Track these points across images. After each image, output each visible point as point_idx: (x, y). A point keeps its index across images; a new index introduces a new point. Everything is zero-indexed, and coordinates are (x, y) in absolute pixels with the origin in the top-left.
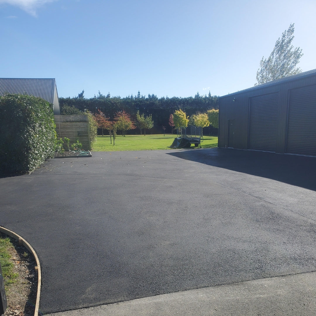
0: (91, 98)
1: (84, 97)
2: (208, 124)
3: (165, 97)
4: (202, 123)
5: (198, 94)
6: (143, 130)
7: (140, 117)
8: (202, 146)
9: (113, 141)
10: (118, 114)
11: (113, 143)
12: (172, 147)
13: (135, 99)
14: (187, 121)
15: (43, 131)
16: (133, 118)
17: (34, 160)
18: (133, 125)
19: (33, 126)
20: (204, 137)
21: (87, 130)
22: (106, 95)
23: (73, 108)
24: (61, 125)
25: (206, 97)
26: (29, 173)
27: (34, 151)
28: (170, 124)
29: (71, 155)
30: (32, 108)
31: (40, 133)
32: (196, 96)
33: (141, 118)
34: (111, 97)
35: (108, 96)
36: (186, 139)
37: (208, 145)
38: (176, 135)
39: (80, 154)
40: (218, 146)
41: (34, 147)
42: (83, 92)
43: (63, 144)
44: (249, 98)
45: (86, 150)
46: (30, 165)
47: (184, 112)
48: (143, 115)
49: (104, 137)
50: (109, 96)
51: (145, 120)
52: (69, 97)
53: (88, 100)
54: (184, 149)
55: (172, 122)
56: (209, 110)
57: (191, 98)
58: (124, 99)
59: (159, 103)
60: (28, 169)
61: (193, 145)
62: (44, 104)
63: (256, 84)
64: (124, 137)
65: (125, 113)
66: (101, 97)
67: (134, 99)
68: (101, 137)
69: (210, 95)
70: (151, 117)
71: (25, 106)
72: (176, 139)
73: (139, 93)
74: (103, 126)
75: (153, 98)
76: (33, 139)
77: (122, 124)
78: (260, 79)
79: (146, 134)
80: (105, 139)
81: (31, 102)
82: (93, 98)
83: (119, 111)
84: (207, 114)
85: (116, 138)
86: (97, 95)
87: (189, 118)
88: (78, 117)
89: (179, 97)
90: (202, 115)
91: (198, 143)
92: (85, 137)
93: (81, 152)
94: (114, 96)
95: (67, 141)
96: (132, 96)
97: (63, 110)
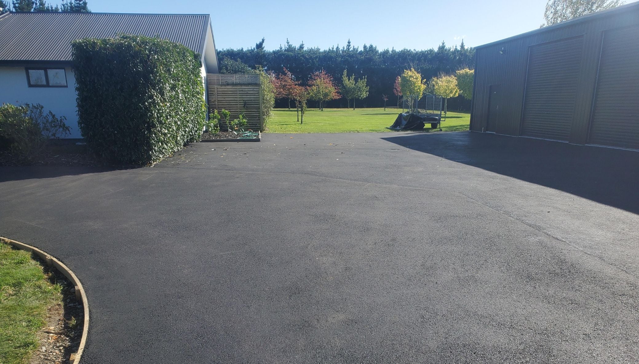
0: (274, 50)
1: (264, 49)
2: (456, 93)
3: (390, 50)
4: (446, 90)
5: (443, 44)
6: (352, 100)
7: (347, 80)
8: (443, 128)
9: (300, 118)
10: (314, 75)
11: (300, 120)
12: (394, 127)
13: (343, 52)
14: (423, 87)
15: (178, 98)
16: (338, 82)
17: (162, 144)
18: (336, 92)
19: (159, 88)
20: (449, 114)
21: (258, 99)
22: (297, 46)
23: (239, 64)
24: (218, 90)
25: (456, 49)
26: (151, 164)
27: (161, 129)
28: (395, 92)
29: (229, 137)
30: (158, 59)
31: (172, 100)
32: (440, 48)
33: (349, 82)
34: (305, 49)
35: (301, 47)
36: (416, 115)
37: (454, 127)
38: (402, 110)
39: (243, 136)
40: (471, 128)
41: (160, 123)
42: (263, 40)
43: (219, 120)
44: (529, 47)
45: (254, 130)
46: (152, 152)
47: (418, 73)
48: (353, 77)
49: (292, 111)
50: (303, 48)
51: (355, 84)
52: (242, 49)
53: (270, 54)
54: (412, 132)
55: (398, 89)
56: (459, 70)
57: (431, 51)
58: (325, 51)
59: (380, 58)
60: (149, 158)
61: (428, 126)
62: (183, 54)
63: (544, 25)
64: (322, 111)
65: (326, 74)
66: (290, 49)
67: (341, 52)
68: (287, 111)
69: (462, 46)
70: (366, 80)
71: (147, 54)
72: (401, 115)
73: (349, 43)
74: (290, 93)
75: (370, 51)
76: (158, 110)
77: (319, 91)
78: (551, 16)
79: (356, 108)
80: (291, 115)
81: (158, 49)
82: (278, 51)
83: (316, 71)
84: (455, 76)
85: (306, 112)
86: (284, 46)
87: (426, 82)
88: (246, 78)
89: (412, 50)
90: (449, 78)
91: (436, 122)
92: (254, 110)
93: (246, 133)
94: (310, 48)
95: (225, 115)
96: (338, 47)
97: (223, 67)
